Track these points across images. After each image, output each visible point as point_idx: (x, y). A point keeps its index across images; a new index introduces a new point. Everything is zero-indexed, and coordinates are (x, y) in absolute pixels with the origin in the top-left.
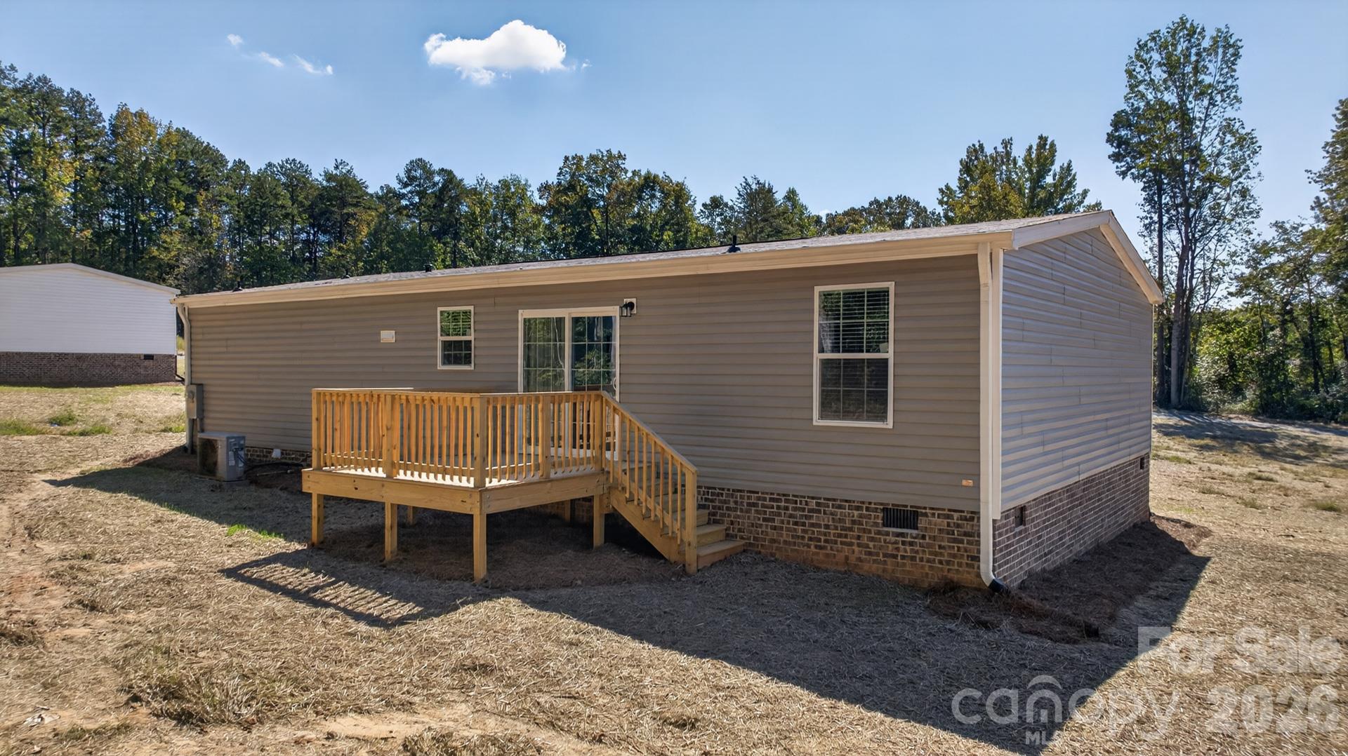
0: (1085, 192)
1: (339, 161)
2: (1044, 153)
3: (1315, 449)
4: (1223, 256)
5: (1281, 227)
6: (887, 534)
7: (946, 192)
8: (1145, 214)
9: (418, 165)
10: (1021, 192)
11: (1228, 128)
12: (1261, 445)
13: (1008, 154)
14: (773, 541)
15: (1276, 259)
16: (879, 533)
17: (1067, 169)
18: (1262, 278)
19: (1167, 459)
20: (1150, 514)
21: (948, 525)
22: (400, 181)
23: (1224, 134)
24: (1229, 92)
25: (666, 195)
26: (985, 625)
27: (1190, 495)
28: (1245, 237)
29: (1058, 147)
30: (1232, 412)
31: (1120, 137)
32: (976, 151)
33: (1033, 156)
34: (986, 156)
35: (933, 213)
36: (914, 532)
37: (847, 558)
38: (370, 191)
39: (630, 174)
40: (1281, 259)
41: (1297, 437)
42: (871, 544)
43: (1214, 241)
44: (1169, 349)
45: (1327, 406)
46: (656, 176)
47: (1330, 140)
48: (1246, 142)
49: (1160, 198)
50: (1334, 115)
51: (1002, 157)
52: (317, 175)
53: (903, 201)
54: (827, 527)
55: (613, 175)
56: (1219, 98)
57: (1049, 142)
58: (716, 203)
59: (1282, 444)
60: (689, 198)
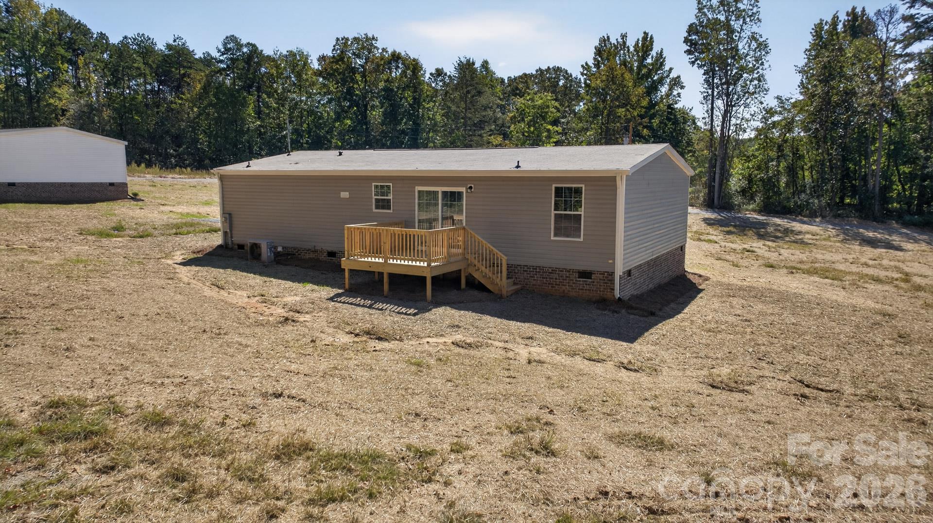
0: (671, 69)
1: (176, 36)
2: (647, 43)
3: (787, 231)
4: (748, 116)
5: (780, 99)
6: (580, 281)
7: (586, 67)
8: (704, 90)
9: (231, 39)
10: (631, 70)
11: (753, 38)
12: (760, 231)
13: (624, 43)
14: (533, 285)
15: (776, 118)
16: (577, 281)
17: (660, 55)
18: (769, 129)
19: (704, 240)
20: (685, 271)
21: (603, 277)
22: (219, 51)
23: (751, 41)
24: (755, 17)
25: (407, 67)
26: (616, 312)
27: (710, 261)
28: (760, 106)
29: (655, 39)
30: (747, 210)
31: (691, 40)
32: (605, 40)
33: (640, 45)
34: (611, 44)
35: (576, 79)
36: (590, 280)
37: (564, 291)
38: (197, 57)
39: (380, 51)
40: (780, 118)
41: (779, 225)
42: (573, 285)
43: (742, 107)
44: (715, 173)
45: (798, 206)
46: (399, 54)
47: (808, 48)
48: (763, 46)
49: (713, 80)
50: (811, 33)
51: (620, 45)
52: (161, 46)
53: (558, 70)
54: (556, 279)
55: (370, 52)
56: (748, 20)
57: (649, 36)
58: (439, 73)
59: (771, 229)
60: (422, 68)
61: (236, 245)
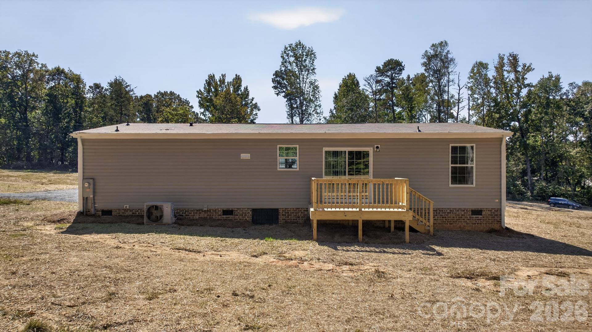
0: (253, 99)
2: (238, 81)
6: (473, 217)
7: (200, 92)
13: (224, 80)
16: (471, 217)
17: (246, 89)
21: (491, 213)
25: (71, 80)
29: (243, 79)
31: (276, 80)
32: (212, 77)
33: (235, 82)
34: (216, 79)
36: (481, 216)
37: (460, 226)
42: (468, 221)
46: (63, 70)
51: (222, 81)
53: (172, 93)
54: (453, 217)
55: (30, 65)
57: (239, 78)
58: (97, 86)
60: (83, 82)
61: (100, 211)
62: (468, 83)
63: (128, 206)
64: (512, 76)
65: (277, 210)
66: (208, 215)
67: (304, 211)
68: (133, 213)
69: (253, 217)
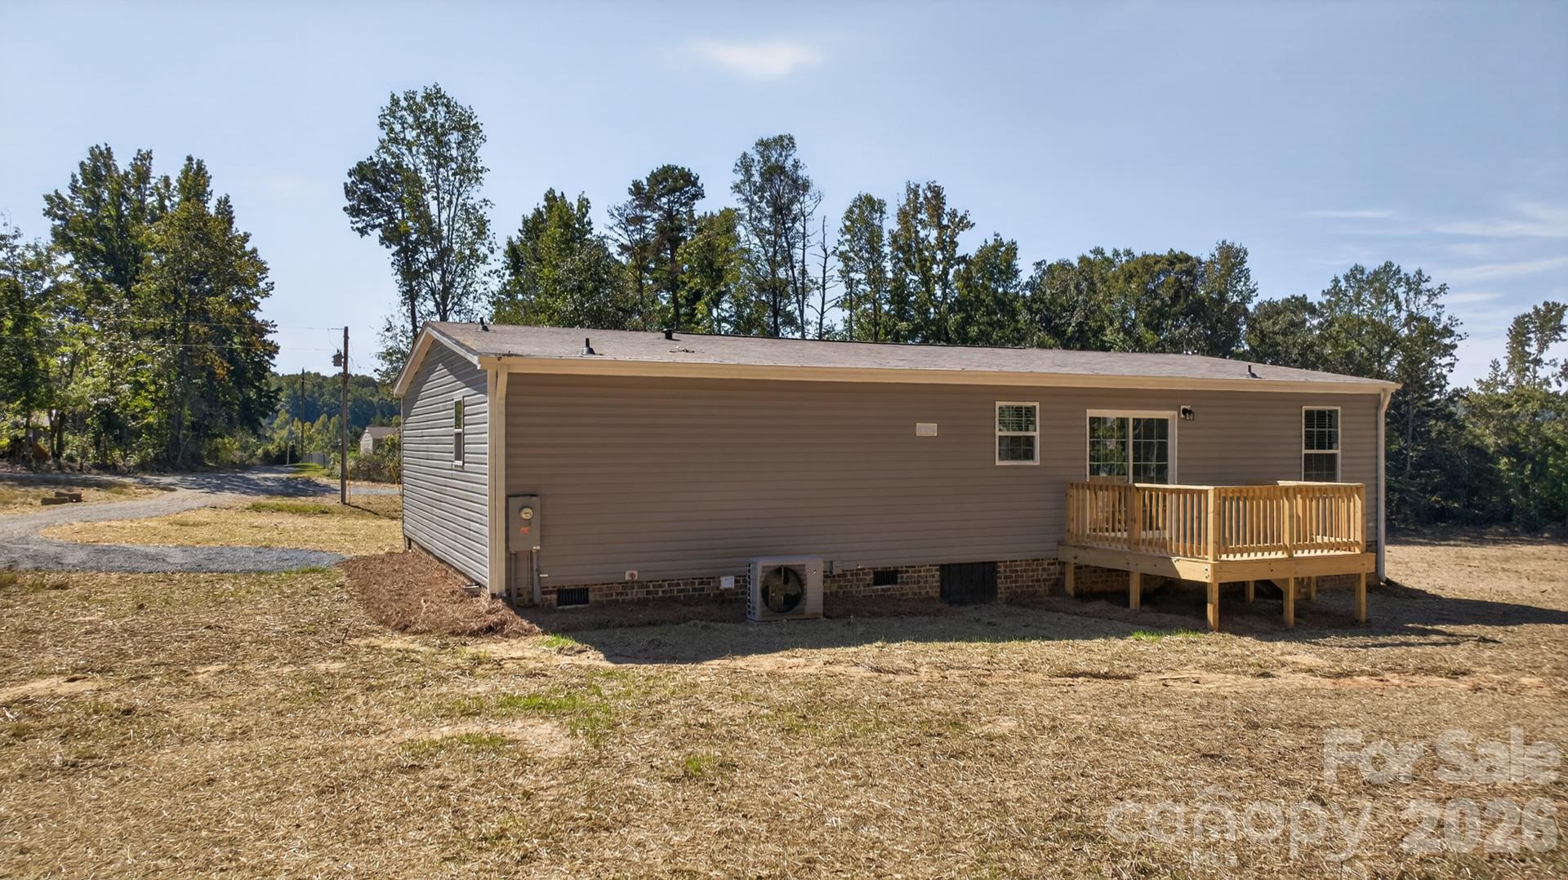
61: (551, 592)
62: (840, 243)
63: (636, 572)
64: (934, 234)
65: (993, 566)
66: (840, 587)
67: (1049, 564)
68: (648, 593)
69: (942, 586)
